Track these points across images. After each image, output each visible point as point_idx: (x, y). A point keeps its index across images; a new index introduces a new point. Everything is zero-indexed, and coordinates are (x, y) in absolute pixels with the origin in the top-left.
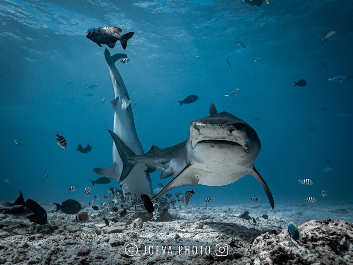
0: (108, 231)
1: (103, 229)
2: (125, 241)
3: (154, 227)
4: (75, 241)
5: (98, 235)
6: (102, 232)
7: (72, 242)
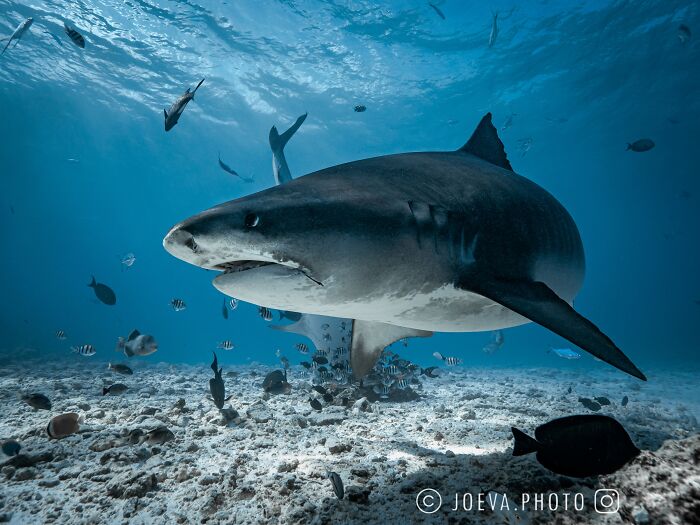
0: (318, 421)
1: (309, 416)
2: (352, 443)
3: (392, 415)
4: (269, 442)
5: (303, 427)
6: (308, 423)
7: (264, 443)
